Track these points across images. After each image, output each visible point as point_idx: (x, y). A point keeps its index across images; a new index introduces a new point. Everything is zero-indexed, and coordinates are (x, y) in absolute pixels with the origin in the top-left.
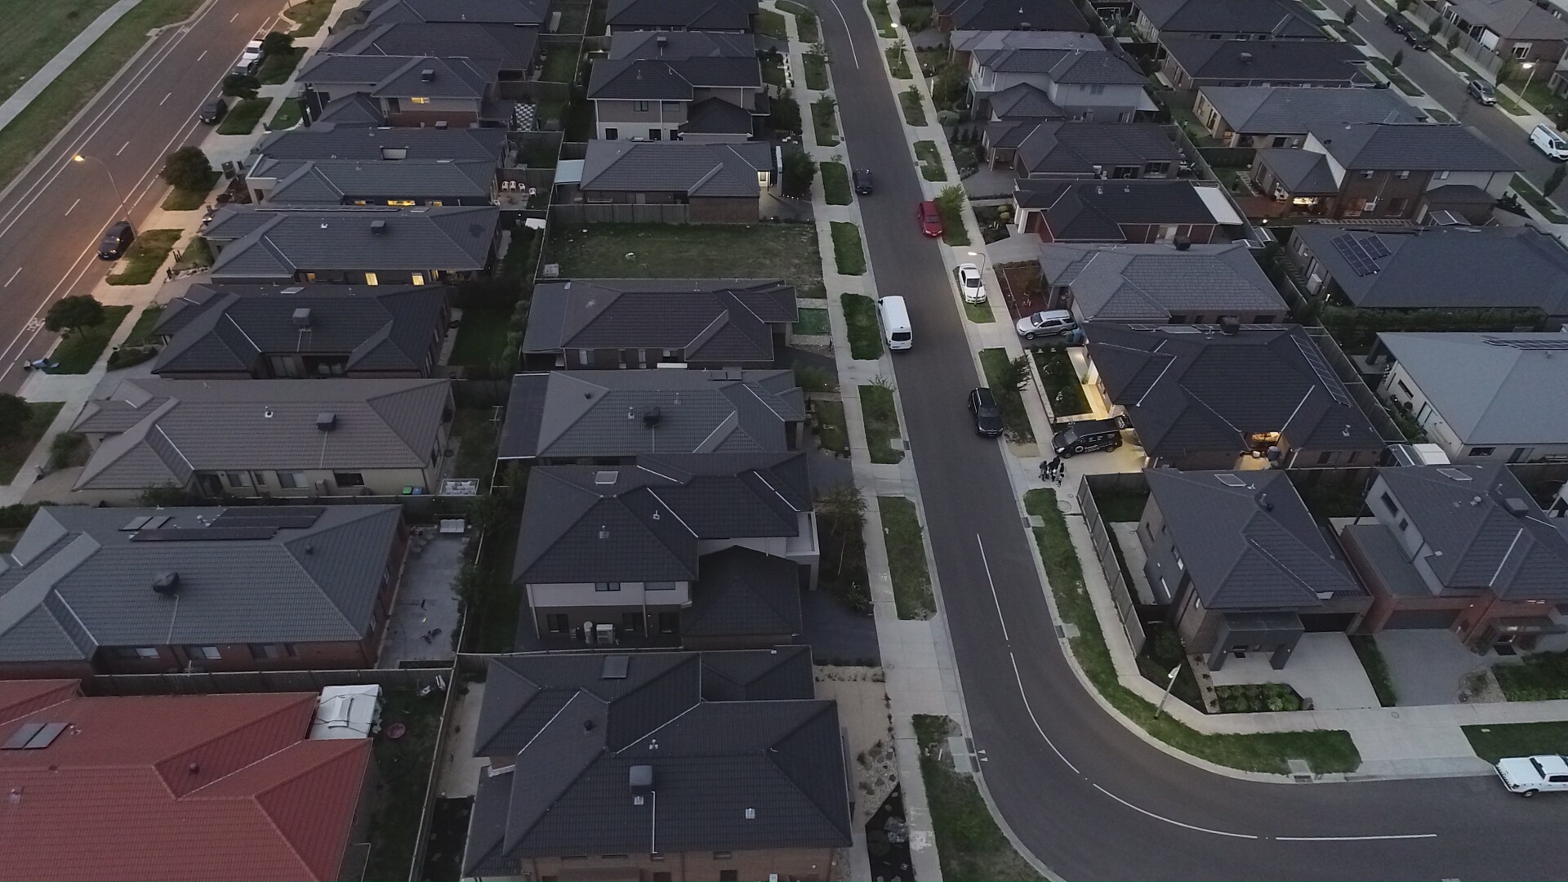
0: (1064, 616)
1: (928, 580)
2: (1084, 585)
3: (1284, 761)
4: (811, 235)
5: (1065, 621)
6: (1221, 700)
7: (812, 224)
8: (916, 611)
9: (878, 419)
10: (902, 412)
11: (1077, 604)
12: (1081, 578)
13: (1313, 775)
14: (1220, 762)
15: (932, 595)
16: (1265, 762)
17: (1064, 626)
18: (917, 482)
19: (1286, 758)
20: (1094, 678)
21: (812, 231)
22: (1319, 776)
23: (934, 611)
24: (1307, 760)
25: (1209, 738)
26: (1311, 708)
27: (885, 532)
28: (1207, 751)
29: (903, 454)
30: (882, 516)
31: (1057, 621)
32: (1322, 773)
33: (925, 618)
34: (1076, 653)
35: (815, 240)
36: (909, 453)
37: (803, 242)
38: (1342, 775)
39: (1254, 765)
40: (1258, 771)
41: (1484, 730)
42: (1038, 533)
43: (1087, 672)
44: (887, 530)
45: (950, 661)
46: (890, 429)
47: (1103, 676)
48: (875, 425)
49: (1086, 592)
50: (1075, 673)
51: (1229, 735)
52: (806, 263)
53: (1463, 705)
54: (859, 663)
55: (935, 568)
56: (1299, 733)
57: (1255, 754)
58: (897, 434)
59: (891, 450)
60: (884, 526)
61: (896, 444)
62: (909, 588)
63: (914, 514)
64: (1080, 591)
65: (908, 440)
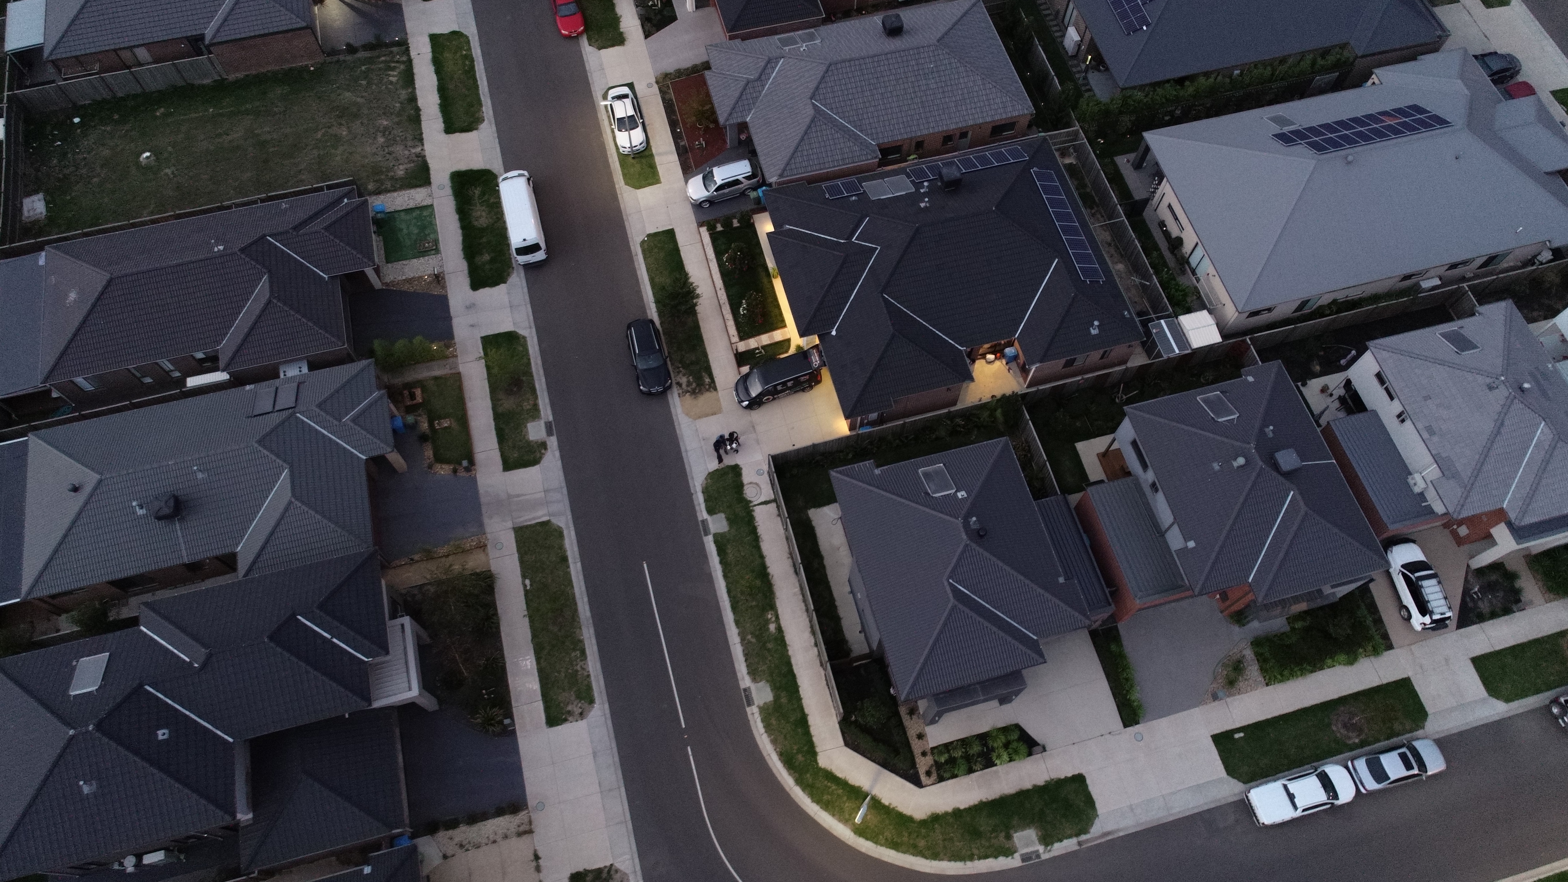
0: (753, 673)
1: (583, 652)
2: (777, 617)
3: (1009, 837)
4: (402, 67)
5: (754, 680)
6: (938, 765)
7: (404, 44)
8: (569, 708)
9: (509, 392)
10: (542, 372)
11: (769, 650)
12: (772, 607)
13: (1041, 848)
14: (935, 856)
15: (589, 676)
16: (987, 844)
17: (753, 687)
18: (565, 491)
19: (1012, 832)
20: (788, 761)
21: (404, 58)
22: (1049, 848)
23: (592, 701)
24: (1036, 828)
25: (923, 823)
26: (1044, 749)
27: (525, 586)
28: (922, 843)
29: (543, 445)
30: (522, 562)
31: (745, 681)
32: (1052, 844)
33: (582, 715)
34: (768, 727)
35: (409, 78)
36: (553, 442)
37: (391, 83)
38: (1074, 840)
39: (976, 851)
40: (980, 858)
41: (1237, 736)
42: (721, 543)
43: (782, 755)
44: (527, 582)
45: (613, 776)
46: (527, 406)
47: (800, 757)
48: (508, 404)
49: (779, 629)
50: (767, 758)
51: (946, 814)
52: (398, 123)
53: (1217, 703)
54: (500, 812)
55: (592, 631)
56: (1028, 791)
57: (975, 833)
58: (535, 414)
59: (529, 443)
60: (524, 577)
61: (535, 431)
62: (559, 672)
63: (561, 547)
64: (772, 627)
65: (551, 418)
